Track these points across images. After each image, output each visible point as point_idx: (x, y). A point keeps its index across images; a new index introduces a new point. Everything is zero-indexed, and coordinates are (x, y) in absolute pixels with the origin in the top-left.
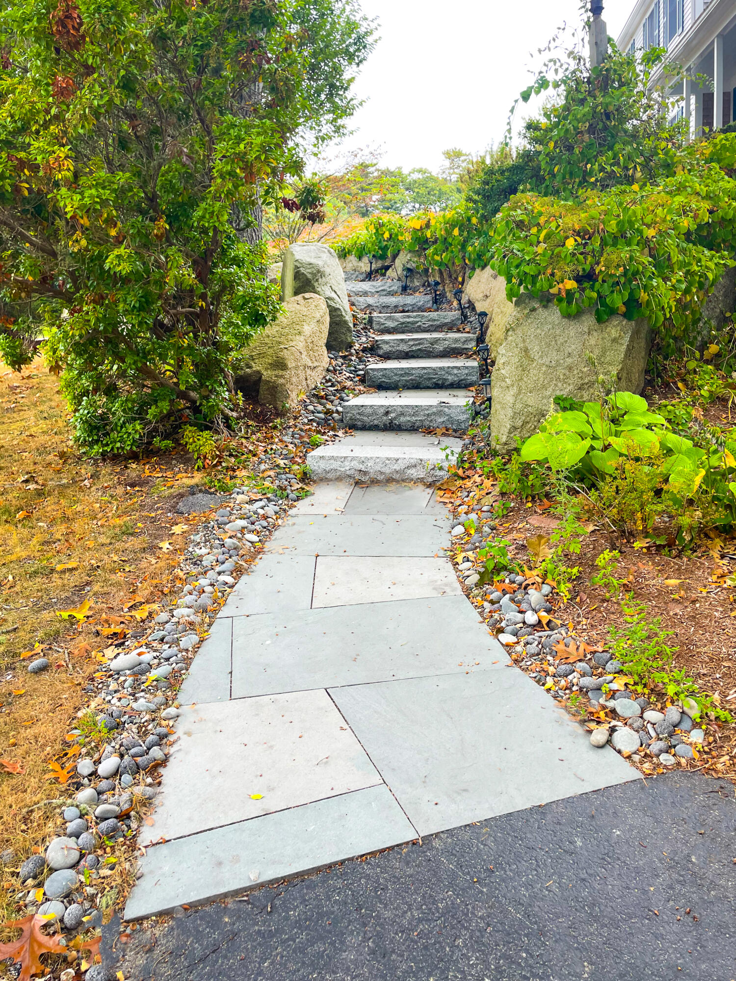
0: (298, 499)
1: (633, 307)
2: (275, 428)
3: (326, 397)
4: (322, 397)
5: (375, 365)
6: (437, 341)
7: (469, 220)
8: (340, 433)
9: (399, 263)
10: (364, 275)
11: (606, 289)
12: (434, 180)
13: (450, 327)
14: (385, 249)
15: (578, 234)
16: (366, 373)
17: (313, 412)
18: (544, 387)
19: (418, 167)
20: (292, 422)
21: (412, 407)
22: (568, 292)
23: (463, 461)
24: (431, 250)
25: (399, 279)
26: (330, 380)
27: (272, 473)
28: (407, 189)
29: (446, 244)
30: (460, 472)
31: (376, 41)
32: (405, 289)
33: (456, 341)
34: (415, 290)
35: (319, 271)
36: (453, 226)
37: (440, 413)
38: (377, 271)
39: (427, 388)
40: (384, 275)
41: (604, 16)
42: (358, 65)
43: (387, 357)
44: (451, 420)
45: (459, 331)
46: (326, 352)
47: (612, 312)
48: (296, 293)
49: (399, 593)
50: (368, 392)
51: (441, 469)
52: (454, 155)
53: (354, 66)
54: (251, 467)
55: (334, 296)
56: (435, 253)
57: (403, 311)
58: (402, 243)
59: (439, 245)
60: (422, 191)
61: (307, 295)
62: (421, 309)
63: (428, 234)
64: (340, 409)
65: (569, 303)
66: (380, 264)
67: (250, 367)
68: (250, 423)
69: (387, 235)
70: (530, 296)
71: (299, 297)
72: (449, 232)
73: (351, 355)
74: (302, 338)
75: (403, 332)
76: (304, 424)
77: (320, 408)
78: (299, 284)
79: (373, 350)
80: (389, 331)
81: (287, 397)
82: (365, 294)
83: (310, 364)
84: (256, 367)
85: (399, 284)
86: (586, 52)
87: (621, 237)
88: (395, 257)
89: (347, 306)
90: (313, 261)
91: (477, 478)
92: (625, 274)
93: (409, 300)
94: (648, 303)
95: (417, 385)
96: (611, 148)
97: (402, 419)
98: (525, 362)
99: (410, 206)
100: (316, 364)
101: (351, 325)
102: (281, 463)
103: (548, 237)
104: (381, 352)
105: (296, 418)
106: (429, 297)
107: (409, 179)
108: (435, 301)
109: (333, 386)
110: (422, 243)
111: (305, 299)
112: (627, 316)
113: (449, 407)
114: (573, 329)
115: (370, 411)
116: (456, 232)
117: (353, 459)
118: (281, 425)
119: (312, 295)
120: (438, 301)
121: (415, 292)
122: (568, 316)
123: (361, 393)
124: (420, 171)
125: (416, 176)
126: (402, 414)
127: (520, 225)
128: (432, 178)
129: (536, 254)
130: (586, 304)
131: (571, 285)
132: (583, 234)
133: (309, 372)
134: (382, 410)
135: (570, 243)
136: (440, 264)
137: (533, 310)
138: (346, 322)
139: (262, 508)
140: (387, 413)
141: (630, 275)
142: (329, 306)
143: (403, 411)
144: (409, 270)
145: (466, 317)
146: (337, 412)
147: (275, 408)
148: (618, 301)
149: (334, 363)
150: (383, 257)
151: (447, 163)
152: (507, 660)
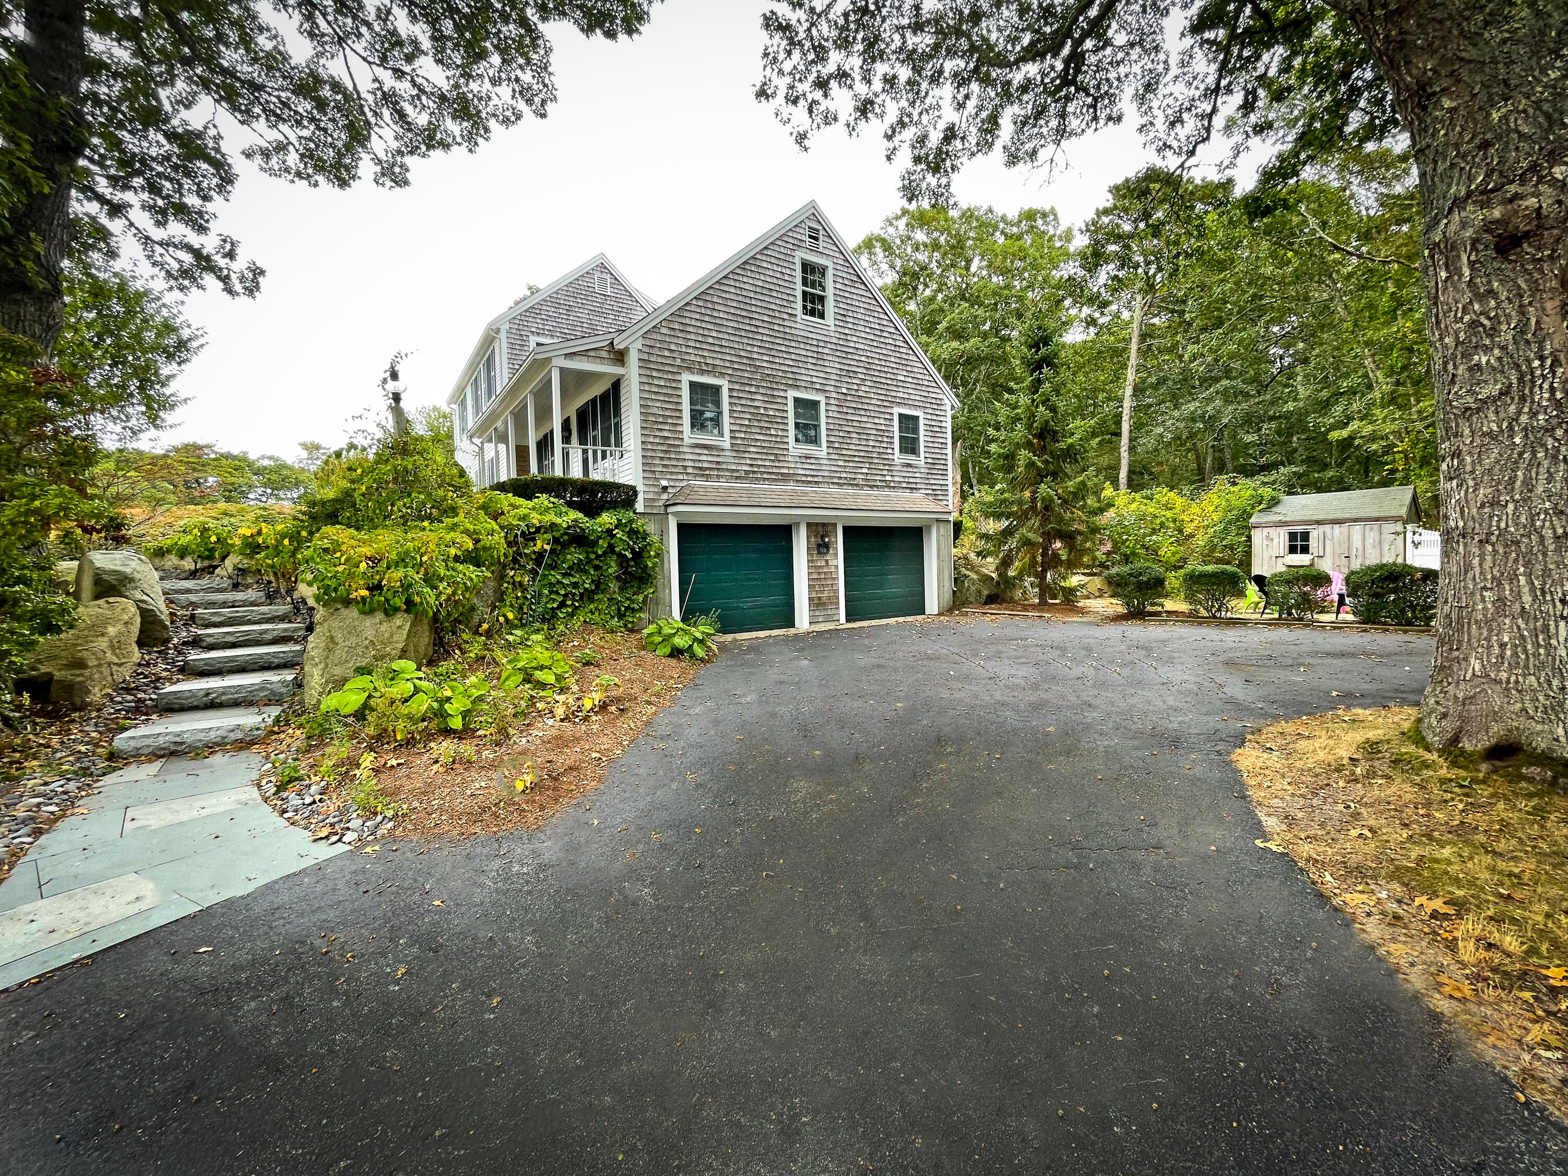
0: (104, 774)
1: (410, 604)
2: (73, 721)
3: (137, 688)
4: (133, 689)
5: (195, 655)
6: (265, 631)
7: (299, 533)
8: (154, 717)
9: (230, 563)
10: (187, 574)
11: (390, 595)
12: (291, 468)
13: (282, 619)
14: (212, 550)
15: (370, 559)
16: (186, 663)
17: (121, 703)
18: (346, 661)
19: (268, 454)
20: (94, 714)
21: (234, 687)
22: (362, 597)
23: (278, 721)
24: (263, 554)
25: (230, 577)
26: (142, 673)
27: (71, 758)
28: (255, 474)
29: (277, 550)
30: (276, 729)
31: (202, 346)
32: (236, 586)
33: (285, 630)
34: (247, 587)
35: (126, 578)
36: (283, 536)
37: (262, 689)
38: (203, 570)
39: (254, 670)
40: (213, 573)
41: (403, 404)
42: (179, 364)
43: (211, 647)
44: (273, 693)
45: (290, 622)
46: (137, 649)
47: (397, 609)
48: (97, 597)
49: (204, 812)
50: (188, 680)
51: (258, 729)
52: (312, 448)
53: (175, 365)
54: (43, 757)
55: (145, 598)
56: (267, 557)
57: (233, 606)
58: (232, 545)
59: (271, 550)
60: (274, 477)
61: (111, 600)
62: (253, 604)
63: (260, 540)
64: (154, 696)
65: (364, 604)
66: (206, 563)
67: (38, 670)
68: (38, 720)
69: (213, 539)
70: (335, 600)
71: (101, 602)
72: (279, 542)
73: (169, 649)
74: (106, 639)
75: (231, 625)
76: (110, 714)
77: (129, 698)
78: (100, 589)
79: (196, 643)
80: (215, 625)
81: (88, 692)
82: (188, 591)
83: (116, 661)
84: (44, 669)
85: (230, 581)
86: (390, 424)
87: (402, 561)
88: (223, 558)
89: (162, 606)
90: (118, 568)
91: (291, 731)
92: (402, 586)
93: (239, 596)
94: (421, 603)
95: (242, 669)
96: (409, 495)
97: (223, 698)
98: (331, 645)
99: (260, 491)
100: (124, 660)
101: (168, 623)
102: (83, 749)
103: (347, 560)
104: (204, 644)
105: (99, 710)
106: (261, 594)
107: (258, 464)
108: (269, 597)
109: (146, 677)
110: (252, 547)
111: (108, 602)
112: (407, 611)
113: (272, 683)
114: (369, 622)
115: (187, 694)
116: (286, 542)
117: (167, 734)
118: (80, 717)
119: (118, 599)
120: (271, 598)
121: (247, 588)
122: (363, 613)
123: (178, 681)
124: (270, 458)
125: (266, 462)
126: (224, 694)
127: (326, 550)
128: (285, 466)
129: (337, 572)
130: (376, 605)
131: (364, 593)
132: (374, 560)
133: (115, 668)
134: (202, 693)
135: (363, 566)
136: (273, 566)
137: (337, 609)
138: (161, 621)
139: (62, 786)
140: (207, 695)
141: (407, 586)
142: (139, 607)
143: (225, 691)
144: (240, 569)
145: (298, 610)
146: (151, 699)
147: (72, 704)
148: (399, 602)
149: (147, 657)
150: (211, 557)
151: (304, 454)
152: (287, 824)
